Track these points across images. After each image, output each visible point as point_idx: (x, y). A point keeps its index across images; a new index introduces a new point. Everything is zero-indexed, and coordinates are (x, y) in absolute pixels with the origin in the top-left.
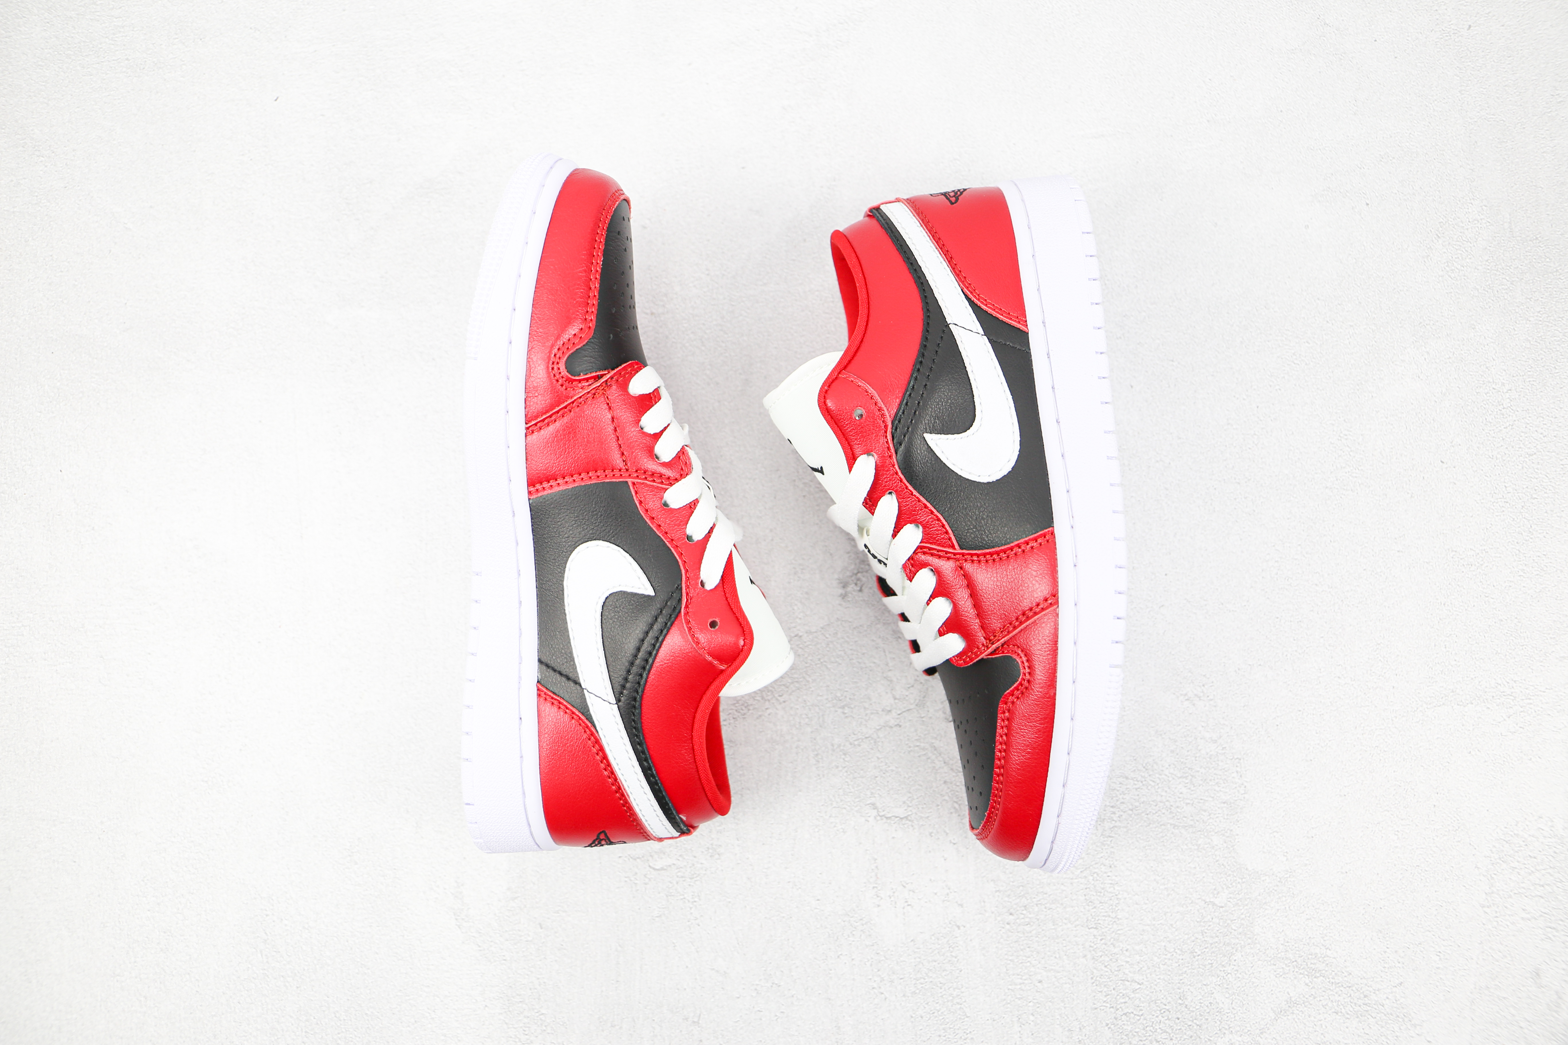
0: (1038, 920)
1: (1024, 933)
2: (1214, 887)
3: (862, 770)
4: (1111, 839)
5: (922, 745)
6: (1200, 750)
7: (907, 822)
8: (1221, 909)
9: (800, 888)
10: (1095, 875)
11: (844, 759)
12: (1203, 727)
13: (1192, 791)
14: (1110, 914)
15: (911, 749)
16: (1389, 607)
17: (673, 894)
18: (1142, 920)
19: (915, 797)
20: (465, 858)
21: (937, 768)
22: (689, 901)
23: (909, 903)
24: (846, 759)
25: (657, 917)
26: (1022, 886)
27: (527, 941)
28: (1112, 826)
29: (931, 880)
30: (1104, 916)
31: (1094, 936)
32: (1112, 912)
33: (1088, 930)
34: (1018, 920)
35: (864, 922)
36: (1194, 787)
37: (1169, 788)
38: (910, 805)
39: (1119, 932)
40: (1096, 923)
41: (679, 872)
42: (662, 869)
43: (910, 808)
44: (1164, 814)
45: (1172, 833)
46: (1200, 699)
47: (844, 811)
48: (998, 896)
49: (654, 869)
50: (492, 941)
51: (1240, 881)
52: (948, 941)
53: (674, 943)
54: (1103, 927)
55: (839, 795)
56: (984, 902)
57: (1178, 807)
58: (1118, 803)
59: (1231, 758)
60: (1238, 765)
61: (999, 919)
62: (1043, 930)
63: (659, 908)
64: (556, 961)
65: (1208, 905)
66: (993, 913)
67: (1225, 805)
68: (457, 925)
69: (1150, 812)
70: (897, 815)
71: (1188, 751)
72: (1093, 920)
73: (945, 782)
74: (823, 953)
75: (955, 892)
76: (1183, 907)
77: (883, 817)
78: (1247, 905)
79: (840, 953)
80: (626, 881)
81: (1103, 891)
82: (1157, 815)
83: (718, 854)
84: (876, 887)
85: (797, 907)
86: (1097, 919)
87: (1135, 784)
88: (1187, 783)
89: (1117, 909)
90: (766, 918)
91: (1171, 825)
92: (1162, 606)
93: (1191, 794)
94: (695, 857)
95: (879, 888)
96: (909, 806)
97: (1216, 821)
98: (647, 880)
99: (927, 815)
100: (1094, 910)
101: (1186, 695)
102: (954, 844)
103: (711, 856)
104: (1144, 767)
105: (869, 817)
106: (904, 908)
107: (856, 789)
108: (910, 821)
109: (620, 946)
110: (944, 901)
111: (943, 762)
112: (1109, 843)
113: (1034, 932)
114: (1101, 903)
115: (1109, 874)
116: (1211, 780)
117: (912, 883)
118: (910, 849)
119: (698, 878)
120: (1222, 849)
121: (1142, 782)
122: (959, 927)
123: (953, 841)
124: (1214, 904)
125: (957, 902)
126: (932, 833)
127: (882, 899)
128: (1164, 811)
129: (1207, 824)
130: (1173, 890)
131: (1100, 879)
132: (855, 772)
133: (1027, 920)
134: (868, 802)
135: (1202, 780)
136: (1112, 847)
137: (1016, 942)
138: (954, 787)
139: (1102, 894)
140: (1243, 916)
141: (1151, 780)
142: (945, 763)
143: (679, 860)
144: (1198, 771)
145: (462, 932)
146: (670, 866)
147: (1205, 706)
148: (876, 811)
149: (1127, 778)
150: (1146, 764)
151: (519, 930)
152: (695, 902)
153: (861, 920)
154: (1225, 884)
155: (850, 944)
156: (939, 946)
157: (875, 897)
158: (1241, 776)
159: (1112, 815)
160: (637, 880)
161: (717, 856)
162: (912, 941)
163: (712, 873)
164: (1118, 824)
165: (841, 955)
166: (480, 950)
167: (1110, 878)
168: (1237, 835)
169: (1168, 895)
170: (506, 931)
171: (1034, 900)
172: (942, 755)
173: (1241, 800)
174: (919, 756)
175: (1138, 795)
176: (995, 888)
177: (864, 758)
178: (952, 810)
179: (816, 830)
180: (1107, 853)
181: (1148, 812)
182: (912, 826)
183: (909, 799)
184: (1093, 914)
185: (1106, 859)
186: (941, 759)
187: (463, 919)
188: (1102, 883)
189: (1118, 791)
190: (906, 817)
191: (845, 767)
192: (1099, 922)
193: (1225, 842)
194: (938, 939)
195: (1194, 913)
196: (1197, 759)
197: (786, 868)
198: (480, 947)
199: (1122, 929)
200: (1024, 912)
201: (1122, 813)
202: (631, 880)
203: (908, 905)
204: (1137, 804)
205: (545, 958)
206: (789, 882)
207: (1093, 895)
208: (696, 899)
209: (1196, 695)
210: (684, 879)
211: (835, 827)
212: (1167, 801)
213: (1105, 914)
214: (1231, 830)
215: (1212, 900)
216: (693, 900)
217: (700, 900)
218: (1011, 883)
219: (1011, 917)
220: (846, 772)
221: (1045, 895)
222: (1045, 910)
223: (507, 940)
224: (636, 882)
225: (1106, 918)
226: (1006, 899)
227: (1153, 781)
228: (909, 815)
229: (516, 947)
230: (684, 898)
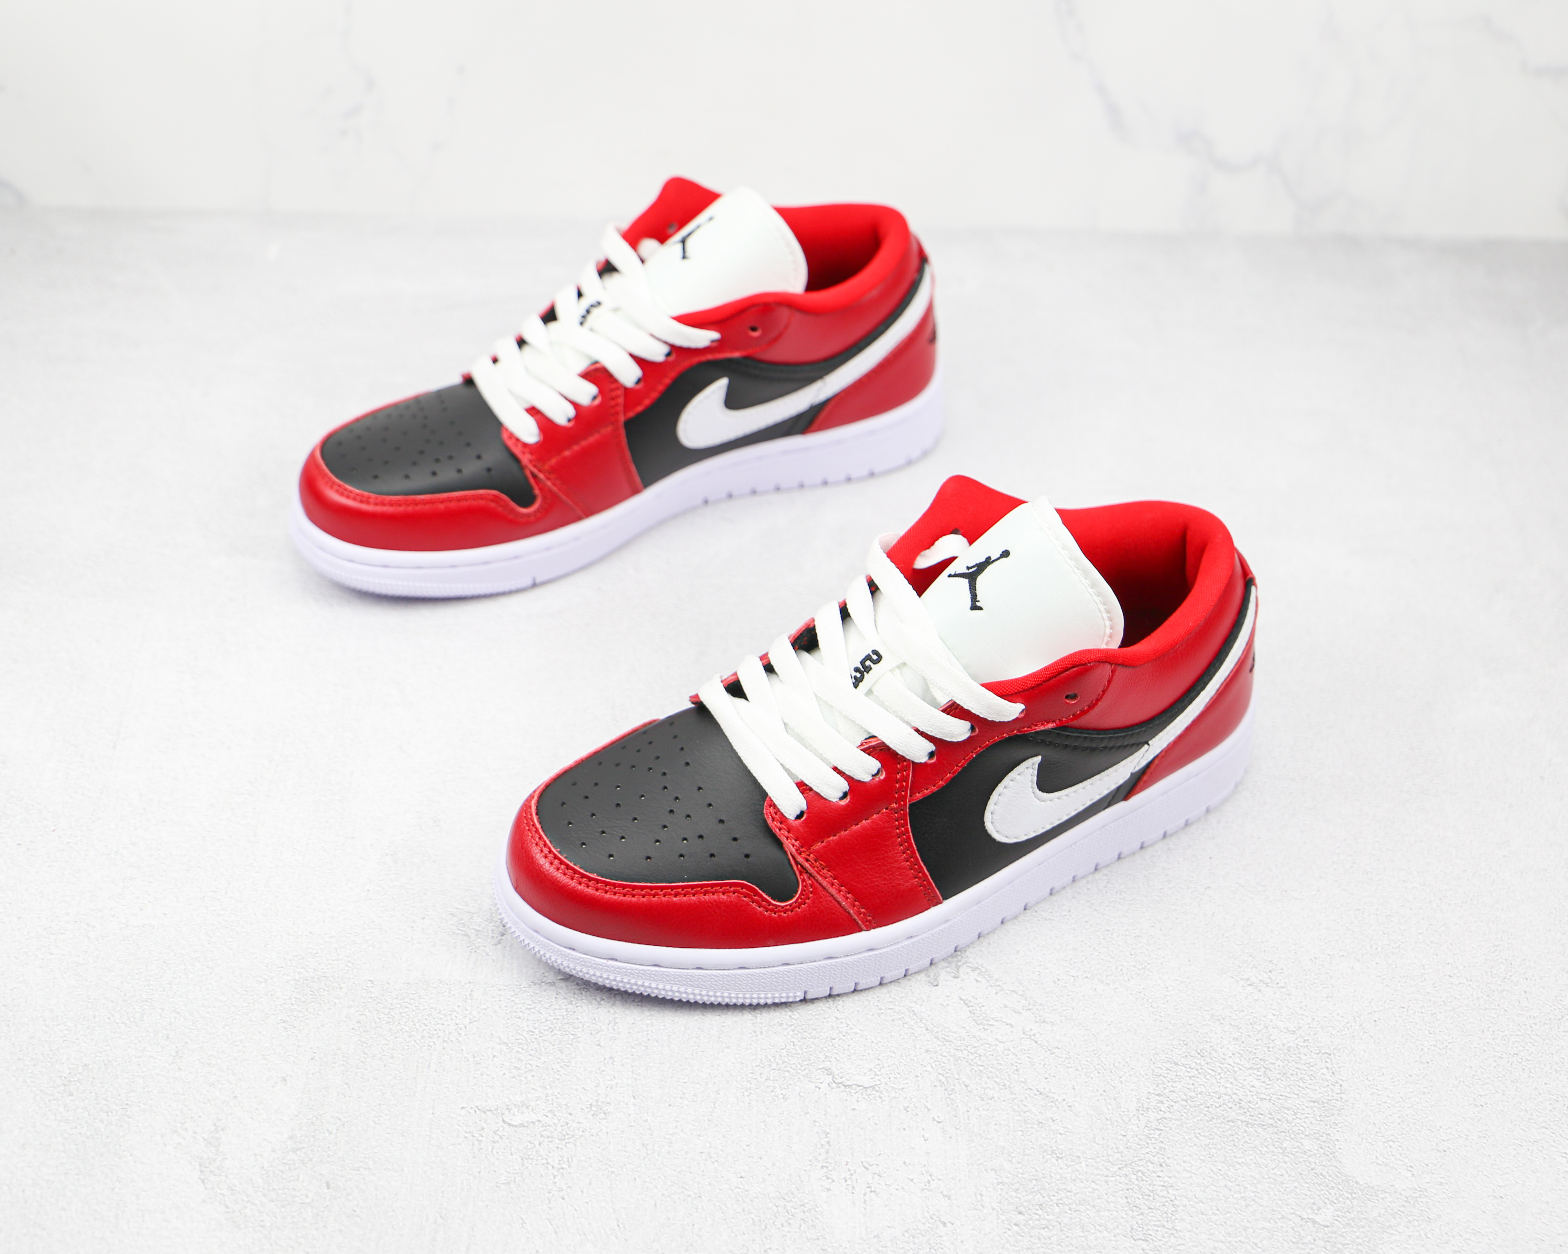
0: (1060, 1223)
1: (1039, 1239)
2: (1312, 1200)
3: (814, 1030)
4: (1159, 1132)
5: (897, 1008)
6: (1273, 1041)
7: (874, 1092)
8: (1326, 1229)
9: (717, 1161)
10: (1140, 1174)
11: (790, 1016)
12: (1274, 1015)
13: (1267, 1085)
14: (1165, 1223)
15: (882, 1011)
16: (1502, 909)
17: (531, 1157)
18: (1211, 1235)
19: (886, 1065)
20: (235, 1097)
21: (916, 1035)
22: (553, 1167)
23: (873, 1189)
24: (793, 1017)
25: (503, 1184)
26: (1036, 1180)
27: (302, 1203)
28: (1159, 1117)
29: (905, 1163)
30: (1155, 1225)
31: (1143, 1249)
32: (1167, 1222)
33: (1133, 1241)
34: (1030, 1222)
35: (806, 1209)
36: (1270, 1080)
37: (1236, 1080)
38: (879, 1073)
39: (1179, 1247)
40: (1144, 1234)
41: (545, 1130)
42: (522, 1125)
43: (879, 1077)
44: (1231, 1108)
45: (1245, 1132)
46: (1267, 986)
47: (787, 1074)
48: (1002, 1189)
49: (509, 1125)
50: (248, 1202)
51: (1349, 1196)
52: (929, 1240)
53: (522, 1219)
54: (1155, 1239)
55: (780, 1056)
56: (981, 1195)
57: (1249, 1102)
58: (1167, 1091)
59: (1318, 1052)
60: (1328, 1060)
61: (1003, 1217)
62: (1067, 1237)
63: (509, 1173)
64: (340, 1231)
65: (1307, 1222)
66: (993, 1209)
67: (1316, 1104)
68: (200, 1178)
69: (1212, 1105)
70: (860, 1084)
71: (1257, 1040)
72: (1140, 1229)
73: (927, 1051)
74: (744, 1245)
75: (939, 1180)
76: (1270, 1222)
77: (840, 1085)
78: (1363, 1227)
79: (768, 1246)
80: (466, 1137)
81: (1151, 1194)
82: (1221, 1108)
83: (604, 1113)
84: (827, 1167)
85: (710, 1184)
86: (1146, 1228)
87: (1189, 1072)
88: (1260, 1076)
89: (1174, 1218)
90: (663, 1195)
91: (1242, 1122)
92: (1209, 887)
93: (1266, 1089)
94: (571, 1114)
95: (830, 1168)
96: (876, 1075)
97: (1305, 1122)
98: (497, 1138)
99: (902, 1086)
100: (1141, 1217)
101: (1248, 979)
102: (939, 1122)
103: (593, 1115)
104: (1199, 1054)
105: (822, 1083)
106: (865, 1195)
107: (804, 1050)
108: (877, 1091)
109: (441, 1217)
110: (923, 1190)
111: (924, 1029)
112: (1157, 1137)
113: (1055, 1238)
114: (1150, 1208)
115: (1160, 1174)
116: (1292, 1075)
117: (877, 1165)
118: (877, 1124)
119: (571, 1140)
120: (1318, 1155)
121: (1197, 1070)
122: (944, 1224)
123: (937, 1119)
124: (1314, 1222)
125: (942, 1193)
126: (908, 1107)
127: (833, 1181)
128: (1230, 1105)
129: (1293, 1125)
130: (1253, 1200)
131: (1148, 1179)
132: (805, 1032)
133: (1044, 1222)
134: (821, 1067)
135: (1279, 1074)
136: (1162, 1142)
137: (1027, 1249)
138: (939, 1057)
139: (1151, 1198)
140: (1360, 1241)
141: (1209, 1069)
142: (927, 1030)
143: (547, 1116)
144: (1274, 1064)
145: (206, 1188)
146: (533, 1122)
147: (1275, 993)
148: (831, 1077)
149: (1176, 1064)
150: (1201, 1051)
151: (294, 1190)
152: (563, 1168)
153: (802, 1205)
154: (1328, 1199)
155: (784, 1235)
156: (915, 1246)
157: (825, 1178)
158: (1333, 1073)
159: (1159, 1105)
160: (482, 1136)
161: (602, 1115)
162: (875, 1236)
163: (592, 1135)
164: (1167, 1115)
165: (770, 1249)
166: (228, 1212)
167: (1161, 1179)
168: (1338, 1140)
169: (1247, 1206)
170: (274, 1189)
171: (1053, 1198)
172: (924, 1021)
173: (1337, 1100)
174: (893, 1020)
175: (1193, 1084)
176: (996, 1179)
177: (817, 1017)
178: (937, 1083)
179: (746, 1094)
180: (1155, 1148)
181: (1208, 1105)
182: (880, 1098)
183: (877, 1067)
184: (1140, 1222)
185: (1154, 1156)
186: (922, 1025)
187: (211, 1172)
188: (1150, 1185)
189: (1165, 1077)
190: (873, 1087)
191: (791, 1026)
192: (1150, 1232)
193: (1322, 1148)
194: (914, 1237)
195: (1287, 1232)
196: (1270, 1049)
197: (699, 1136)
198: (227, 1208)
199: (1183, 1244)
200: (1040, 1212)
201: (1173, 1103)
202: (473, 1136)
203: (871, 1191)
204: (1193, 1094)
205: (325, 1226)
206: (702, 1153)
207: (1139, 1199)
208: (564, 1166)
209: (1261, 981)
210: (550, 1140)
211: (772, 1091)
212: (1235, 1094)
213: (1158, 1223)
214: (1328, 1135)
215: (1311, 1217)
216: (559, 1167)
217: (569, 1167)
218: (1020, 1175)
219: (1020, 1216)
220: (793, 1031)
221: (1069, 1194)
222: (1070, 1212)
223: (273, 1201)
224: (481, 1138)
225: (1159, 1229)
226: (1014, 1194)
227: (1213, 1070)
228: (876, 1085)
229: (283, 1210)
230: (548, 1163)
